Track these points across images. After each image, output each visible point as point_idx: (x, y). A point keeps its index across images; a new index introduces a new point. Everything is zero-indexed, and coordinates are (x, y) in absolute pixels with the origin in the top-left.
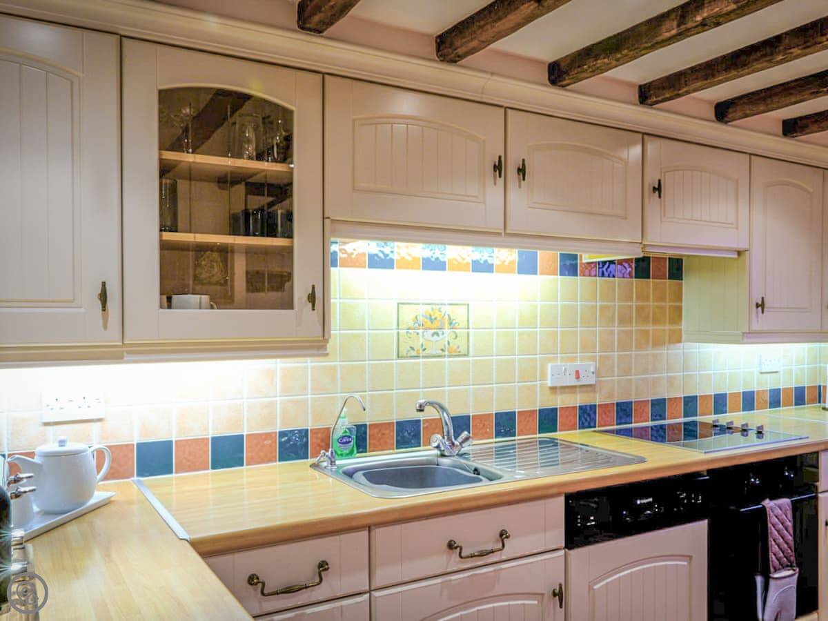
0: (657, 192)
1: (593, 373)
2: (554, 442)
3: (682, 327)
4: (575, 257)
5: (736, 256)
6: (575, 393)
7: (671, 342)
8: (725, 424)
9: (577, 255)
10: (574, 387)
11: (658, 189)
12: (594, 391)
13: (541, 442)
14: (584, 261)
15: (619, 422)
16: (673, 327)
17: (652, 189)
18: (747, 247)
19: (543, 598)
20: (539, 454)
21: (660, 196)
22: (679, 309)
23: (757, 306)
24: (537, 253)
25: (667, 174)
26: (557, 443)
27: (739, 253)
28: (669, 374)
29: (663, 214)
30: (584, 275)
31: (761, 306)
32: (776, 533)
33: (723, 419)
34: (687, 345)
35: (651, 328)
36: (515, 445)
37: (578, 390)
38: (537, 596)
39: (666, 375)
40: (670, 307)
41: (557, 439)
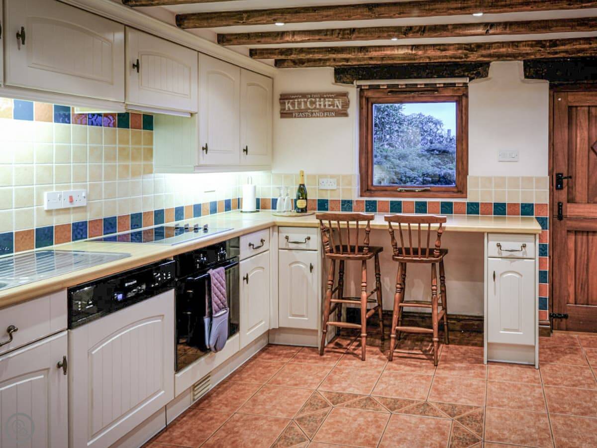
0: (136, 68)
1: (85, 197)
2: (50, 253)
3: (153, 163)
4: (68, 109)
5: (189, 116)
6: (69, 213)
7: (145, 173)
8: (183, 226)
9: (69, 108)
10: (68, 209)
11: (137, 66)
12: (86, 211)
13: (38, 255)
14: (76, 112)
15: (105, 232)
16: (146, 163)
17: (132, 65)
18: (196, 111)
19: (48, 372)
20: (36, 264)
21: (138, 71)
22: (151, 150)
23: (203, 149)
24: (33, 103)
25: (143, 56)
26: (53, 253)
27: (192, 114)
28: (144, 196)
29: (140, 84)
30: (76, 123)
31: (206, 149)
32: (216, 289)
33: (182, 223)
34: (156, 175)
35: (130, 164)
36: (12, 260)
37: (71, 211)
38: (43, 372)
39: (142, 196)
40: (144, 148)
41: (53, 250)
